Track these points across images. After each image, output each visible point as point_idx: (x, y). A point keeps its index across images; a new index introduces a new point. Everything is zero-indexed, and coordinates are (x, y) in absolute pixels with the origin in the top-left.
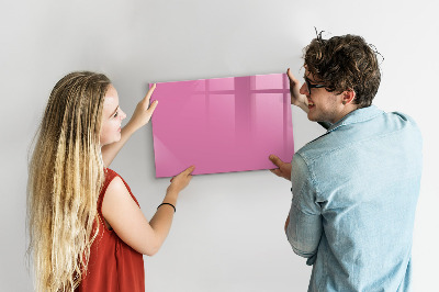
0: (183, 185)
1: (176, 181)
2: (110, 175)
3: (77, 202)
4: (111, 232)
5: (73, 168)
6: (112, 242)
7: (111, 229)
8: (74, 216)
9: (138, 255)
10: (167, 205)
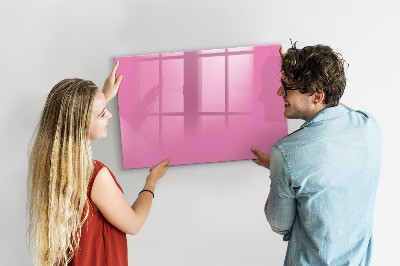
0: (161, 175)
1: (155, 171)
2: (98, 166)
3: (70, 189)
4: (99, 215)
5: (66, 161)
6: (100, 224)
7: (99, 212)
8: (68, 201)
9: (122, 234)
10: (147, 192)
